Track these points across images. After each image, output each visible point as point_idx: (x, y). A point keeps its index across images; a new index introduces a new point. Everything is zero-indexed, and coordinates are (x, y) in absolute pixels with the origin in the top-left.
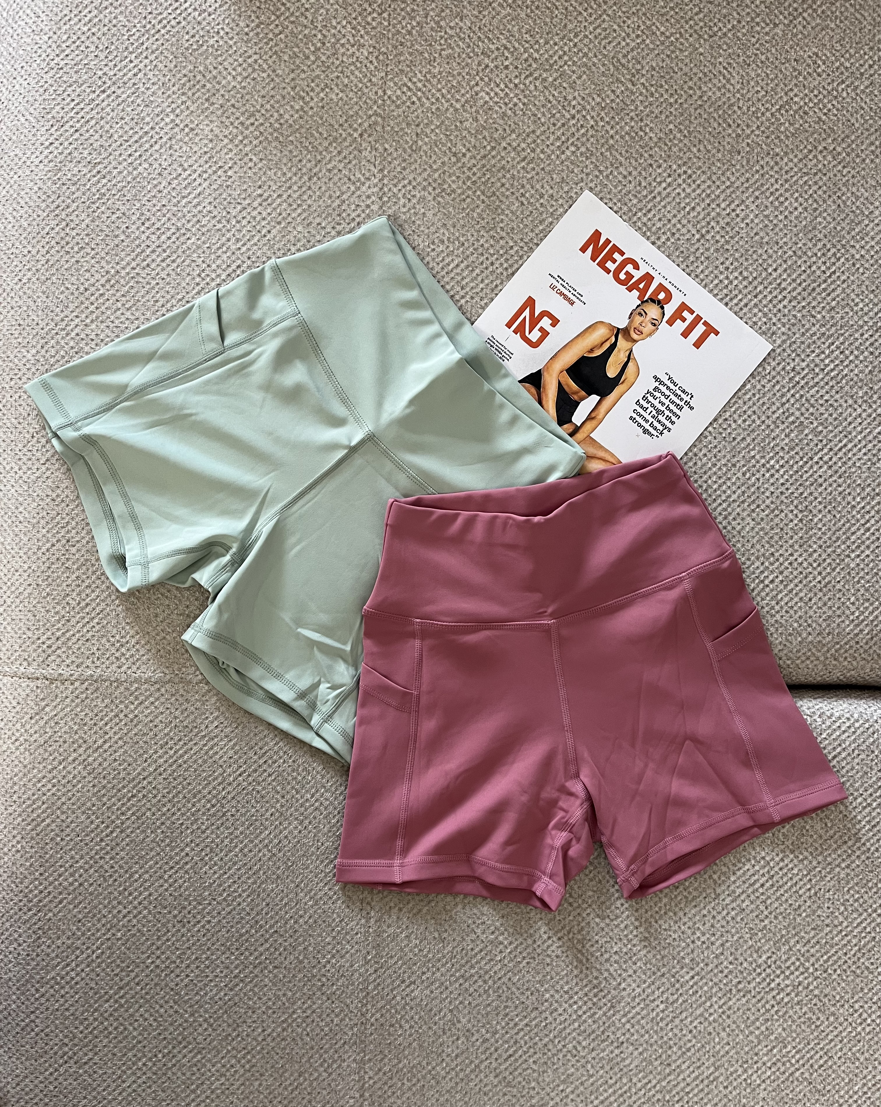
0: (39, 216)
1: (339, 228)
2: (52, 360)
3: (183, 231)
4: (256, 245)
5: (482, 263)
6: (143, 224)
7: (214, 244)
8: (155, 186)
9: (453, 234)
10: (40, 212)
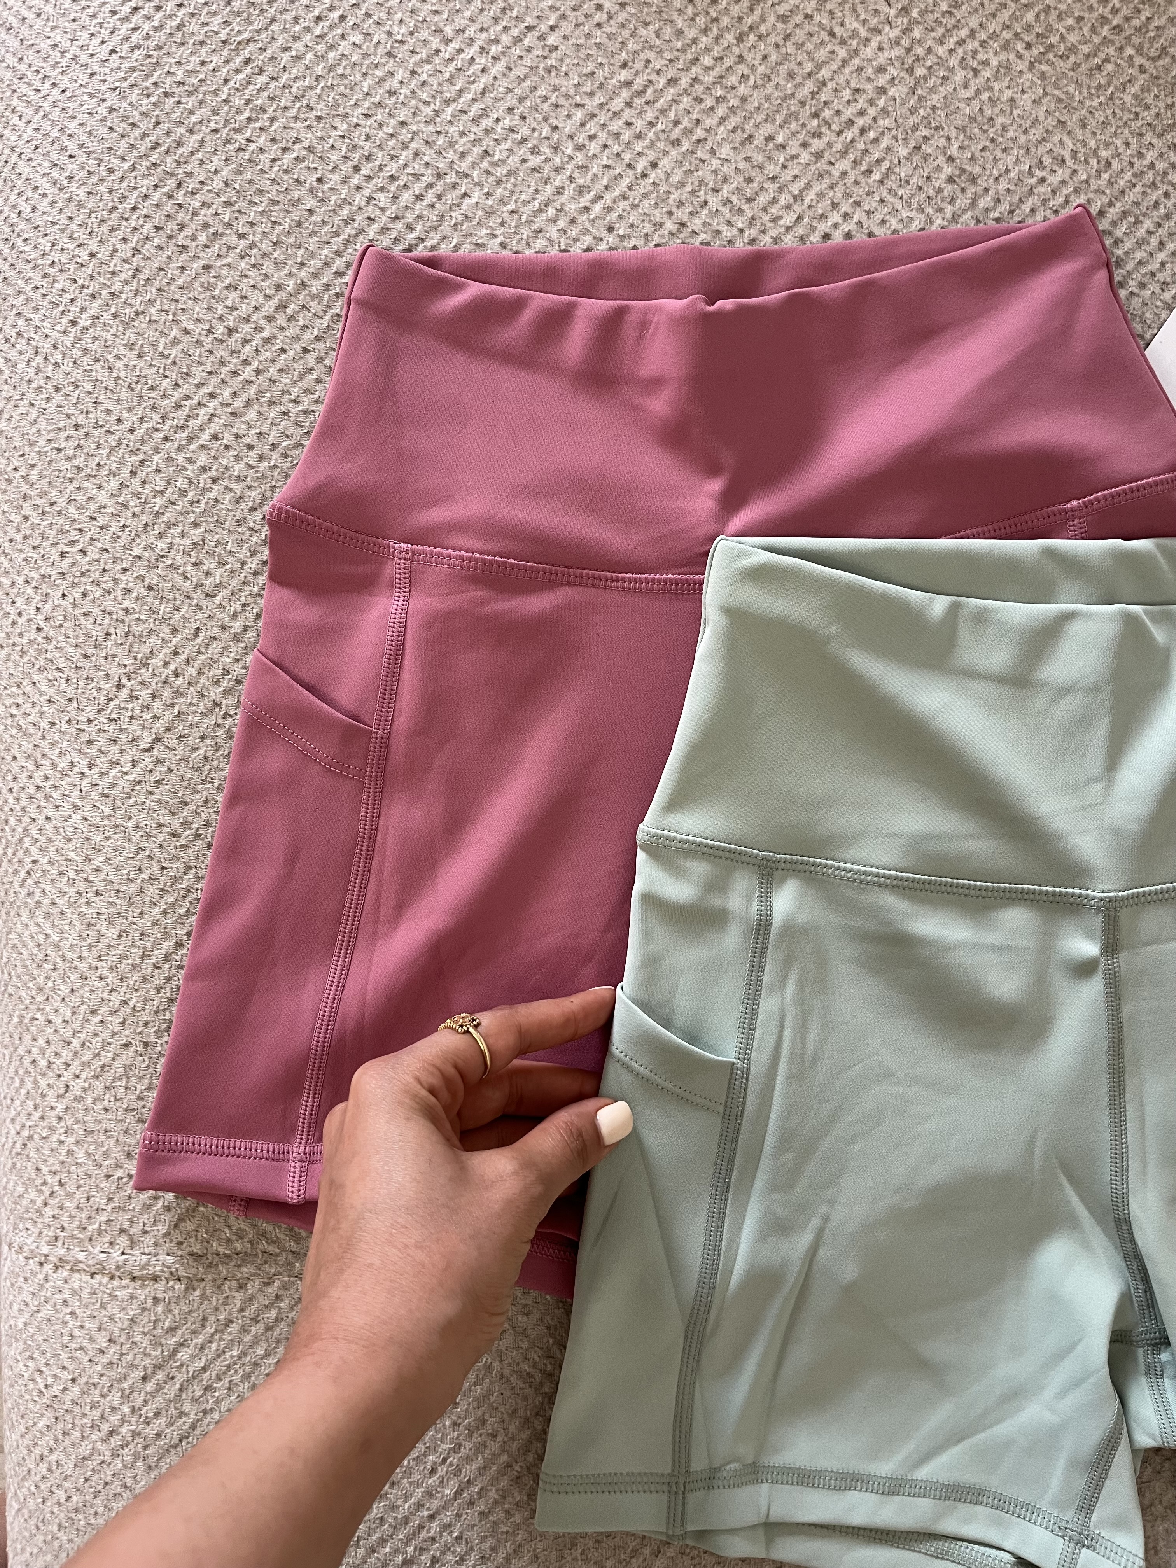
0: (111, 171)
1: (817, 144)
2: (159, 501)
3: (451, 178)
4: (624, 197)
5: (1156, 205)
6: (357, 169)
7: (526, 203)
8: (381, 81)
9: (1084, 143)
10: (115, 162)
